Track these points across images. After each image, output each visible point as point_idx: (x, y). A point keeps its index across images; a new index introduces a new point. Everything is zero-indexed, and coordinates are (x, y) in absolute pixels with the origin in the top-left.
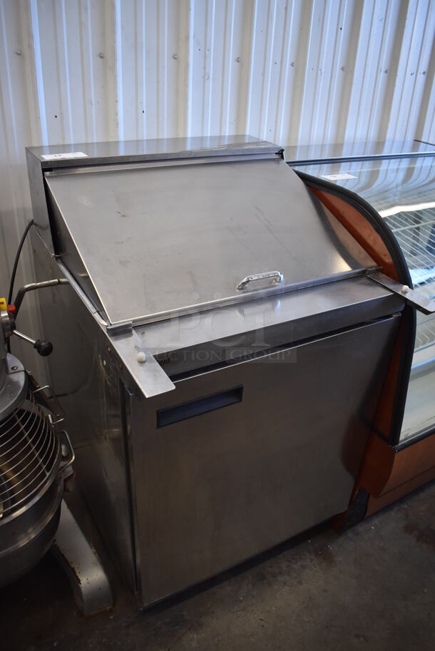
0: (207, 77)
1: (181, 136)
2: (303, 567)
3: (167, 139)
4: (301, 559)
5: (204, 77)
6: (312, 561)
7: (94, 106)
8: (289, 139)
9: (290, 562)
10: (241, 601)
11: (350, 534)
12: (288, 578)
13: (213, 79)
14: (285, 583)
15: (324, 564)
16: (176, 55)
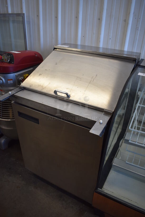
0: (137, 29)
4: (75, 205)
6: (76, 209)
7: (94, 35)
13: (140, 30)
15: (78, 213)
16: (125, 20)
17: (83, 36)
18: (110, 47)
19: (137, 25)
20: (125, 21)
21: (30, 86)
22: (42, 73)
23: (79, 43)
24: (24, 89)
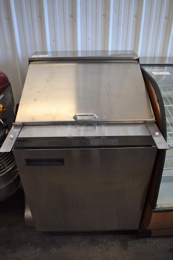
0: (119, 24)
1: (106, 50)
2: (112, 245)
3: (100, 51)
4: (114, 241)
5: (118, 24)
6: (118, 244)
7: (68, 36)
8: (163, 54)
9: (108, 240)
10: (79, 246)
11: (142, 240)
12: (103, 246)
13: (123, 25)
14: (101, 248)
15: (122, 248)
16: (104, 14)
17: (54, 40)
18: (90, 49)
19: (118, 20)
20: (104, 16)
21: (32, 118)
22: (37, 98)
23: (49, 49)
24: (24, 125)
